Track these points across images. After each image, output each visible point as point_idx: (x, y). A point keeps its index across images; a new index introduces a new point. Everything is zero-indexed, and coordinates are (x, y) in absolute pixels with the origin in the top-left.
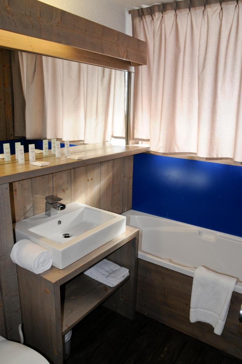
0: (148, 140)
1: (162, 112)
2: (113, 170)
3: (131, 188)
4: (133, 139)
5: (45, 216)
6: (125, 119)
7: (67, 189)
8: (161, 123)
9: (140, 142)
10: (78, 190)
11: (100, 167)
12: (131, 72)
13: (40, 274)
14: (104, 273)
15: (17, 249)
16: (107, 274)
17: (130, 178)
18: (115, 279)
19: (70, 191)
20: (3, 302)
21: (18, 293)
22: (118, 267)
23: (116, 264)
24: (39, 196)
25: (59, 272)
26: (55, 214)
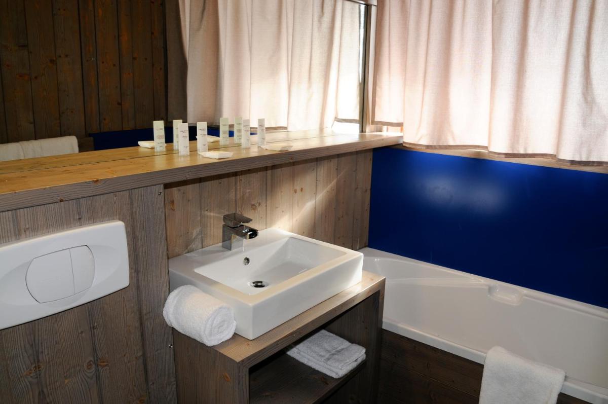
0: (400, 125)
1: (425, 73)
2: (337, 176)
3: (367, 210)
4: (373, 122)
5: (222, 249)
6: (359, 89)
7: (259, 204)
8: (423, 93)
9: (385, 128)
10: (277, 207)
11: (315, 169)
12: (371, 5)
13: (214, 346)
14: (322, 354)
15: (175, 302)
16: (327, 356)
17: (366, 191)
18: (342, 364)
19: (265, 208)
20: (149, 393)
21: (174, 379)
22: (346, 344)
23: (342, 339)
24: (212, 214)
25: (248, 345)
26: (239, 247)
